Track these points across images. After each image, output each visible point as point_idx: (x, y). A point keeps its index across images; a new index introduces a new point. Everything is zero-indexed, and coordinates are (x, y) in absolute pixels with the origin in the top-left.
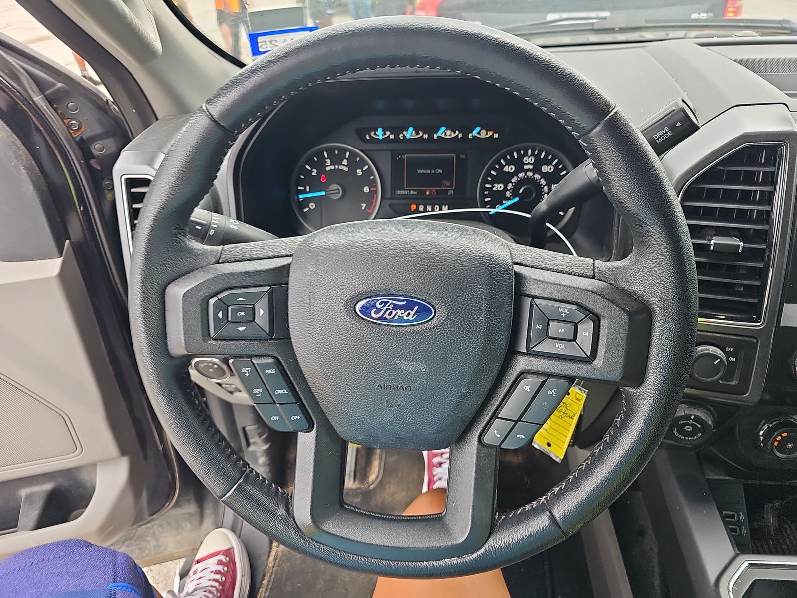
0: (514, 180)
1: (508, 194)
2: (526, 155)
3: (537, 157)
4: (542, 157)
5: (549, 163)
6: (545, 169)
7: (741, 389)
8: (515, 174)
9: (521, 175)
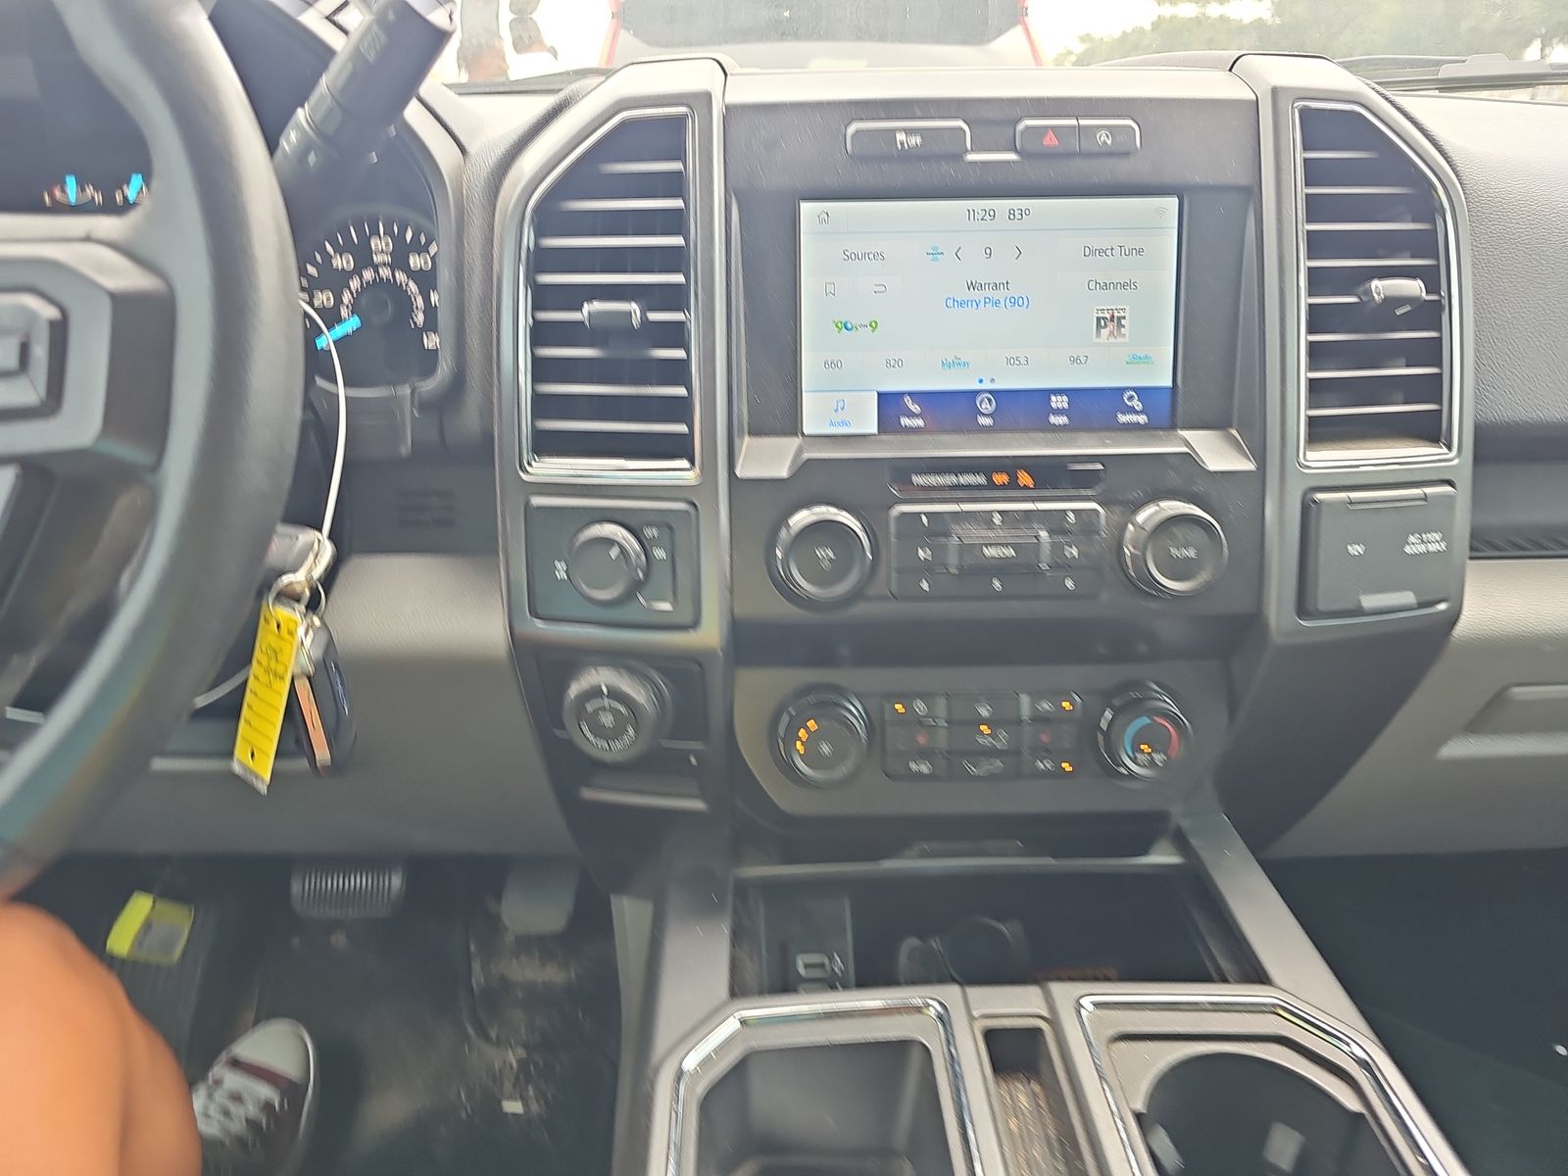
0: (355, 284)
1: (344, 312)
2: (375, 232)
3: (399, 240)
4: (408, 239)
5: (422, 250)
6: (416, 262)
7: (695, 624)
8: (357, 271)
9: (368, 275)
